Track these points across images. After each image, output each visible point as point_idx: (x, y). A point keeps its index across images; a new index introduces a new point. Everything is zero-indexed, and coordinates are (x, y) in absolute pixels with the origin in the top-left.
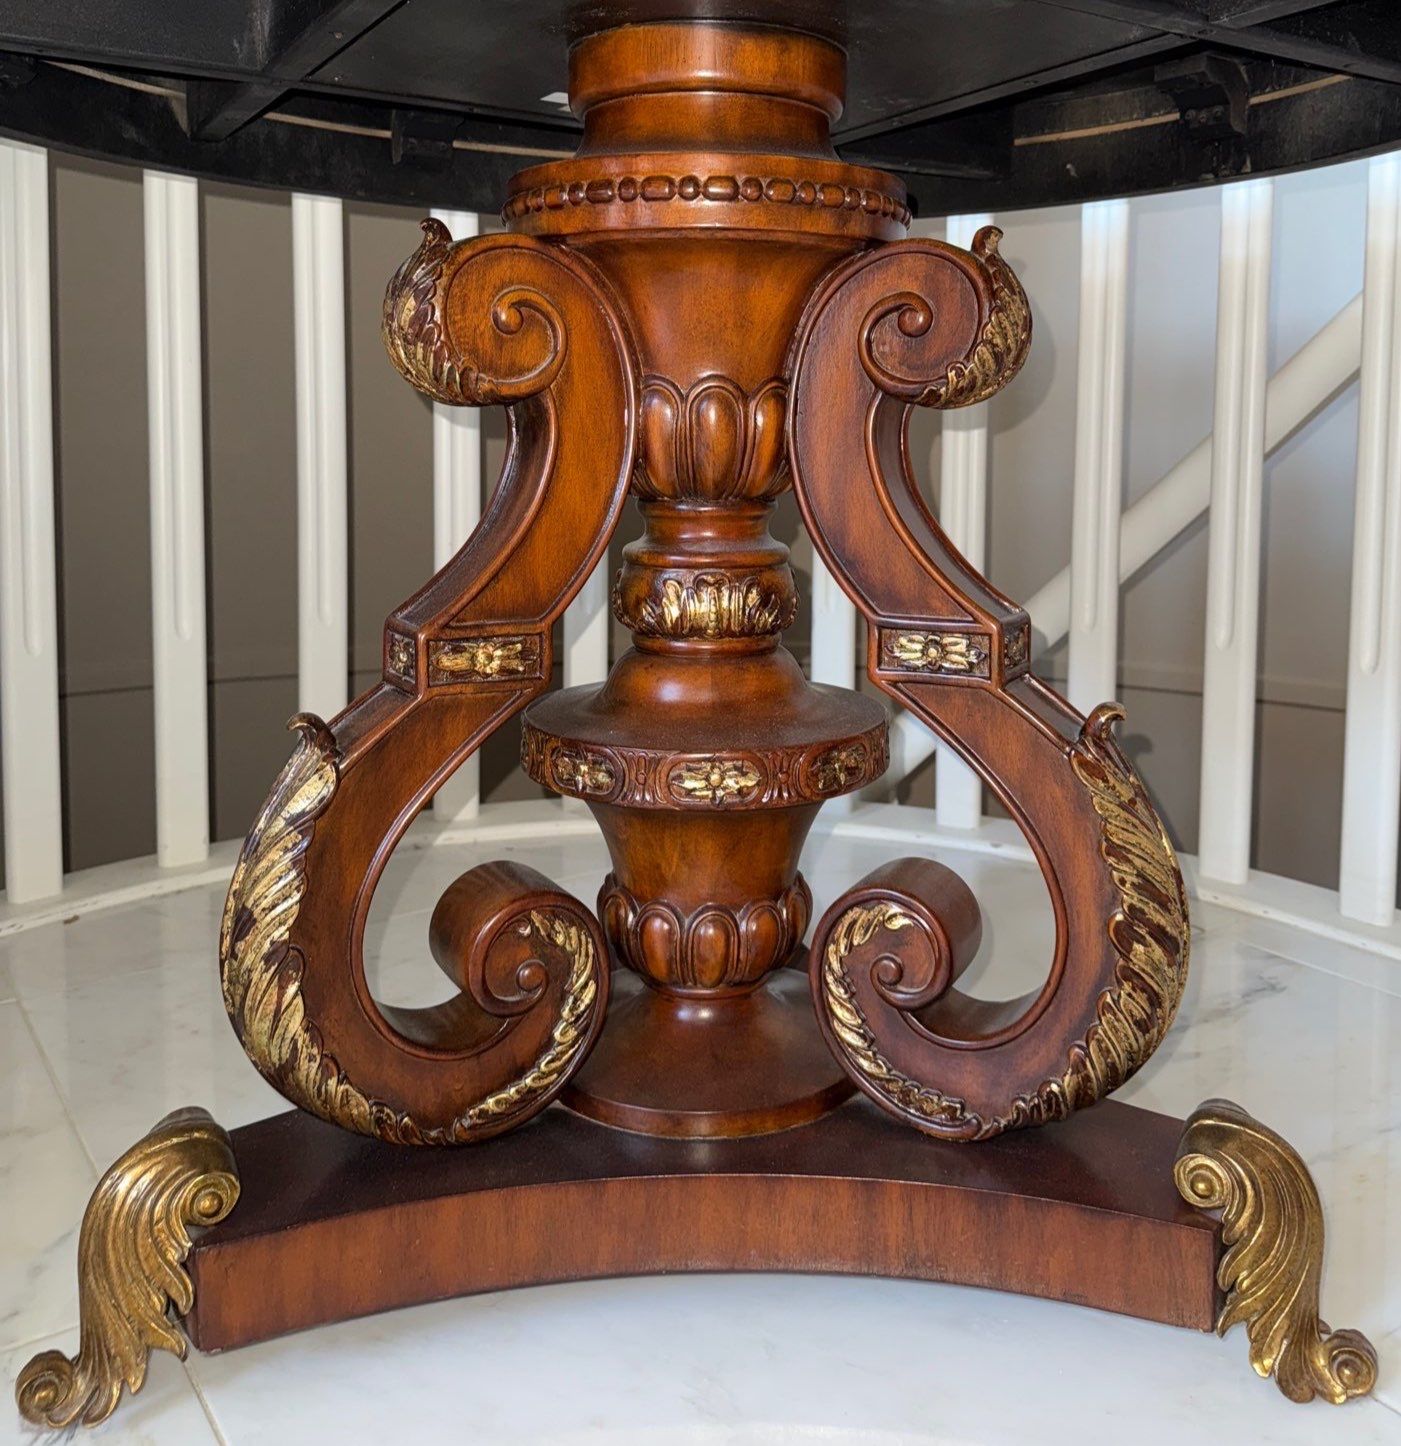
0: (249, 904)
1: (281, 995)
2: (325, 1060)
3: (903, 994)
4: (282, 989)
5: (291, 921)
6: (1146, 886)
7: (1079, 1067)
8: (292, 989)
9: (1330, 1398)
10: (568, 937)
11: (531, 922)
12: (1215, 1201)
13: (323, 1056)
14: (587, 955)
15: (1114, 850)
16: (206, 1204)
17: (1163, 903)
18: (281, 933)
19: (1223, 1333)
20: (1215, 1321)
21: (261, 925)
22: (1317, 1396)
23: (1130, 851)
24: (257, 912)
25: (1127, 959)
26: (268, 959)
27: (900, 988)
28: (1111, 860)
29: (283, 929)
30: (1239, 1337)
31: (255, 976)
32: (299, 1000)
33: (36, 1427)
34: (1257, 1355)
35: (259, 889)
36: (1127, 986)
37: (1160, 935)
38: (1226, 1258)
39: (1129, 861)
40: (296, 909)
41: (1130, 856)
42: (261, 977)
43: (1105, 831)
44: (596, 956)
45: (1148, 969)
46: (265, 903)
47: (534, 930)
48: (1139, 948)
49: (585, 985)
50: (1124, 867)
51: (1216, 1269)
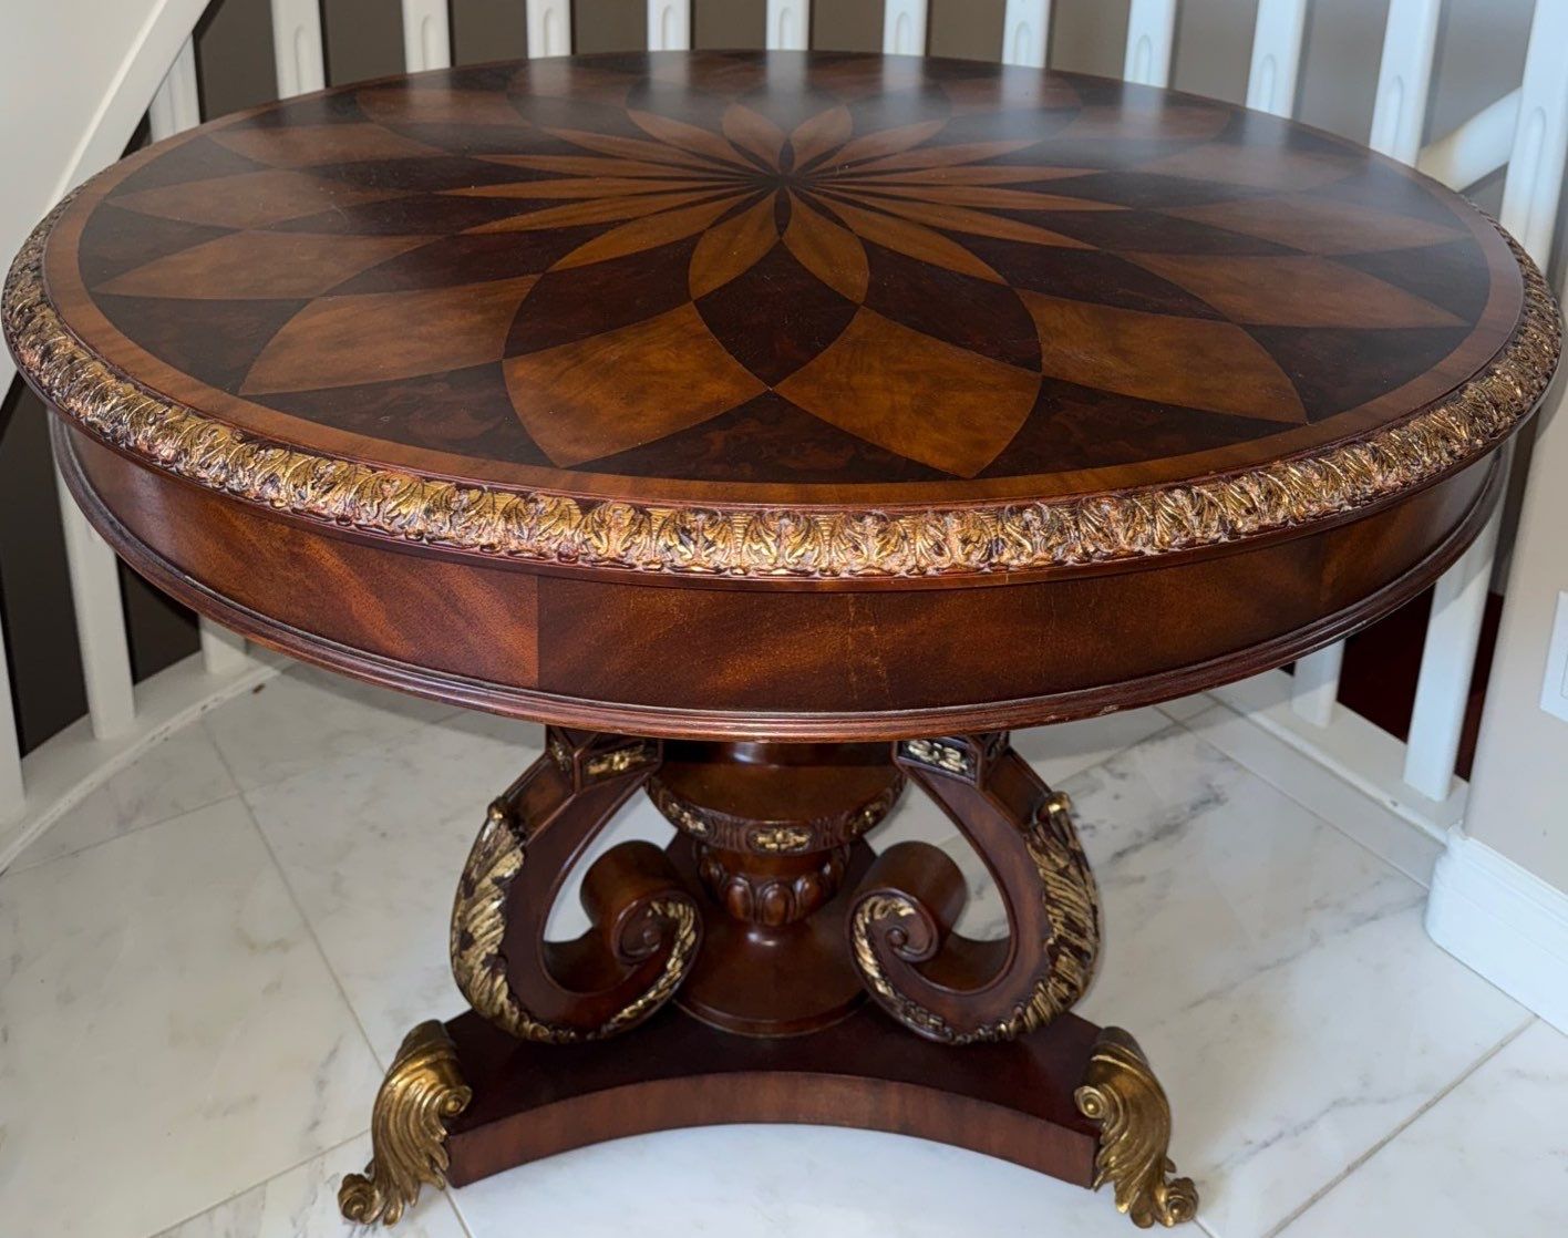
0: (470, 930)
1: (492, 985)
2: (523, 1013)
3: (906, 953)
4: (494, 979)
5: (498, 942)
6: (1070, 923)
7: (1020, 1018)
8: (500, 979)
9: (1165, 1225)
10: (677, 911)
11: (653, 909)
12: (1099, 1116)
13: (520, 1010)
14: (690, 917)
15: (1050, 901)
16: (451, 1105)
17: (1082, 934)
18: (492, 949)
19: (1097, 1189)
20: (1093, 1181)
21: (480, 943)
22: (1156, 1222)
23: (1060, 902)
24: (476, 936)
25: (1054, 965)
26: (484, 964)
27: (906, 948)
28: (1049, 908)
29: (494, 946)
30: (1108, 1190)
31: (476, 972)
32: (505, 986)
33: (354, 1223)
34: (1120, 1200)
35: (477, 922)
36: (1054, 980)
37: (1079, 953)
38: (1103, 1151)
39: (1059, 908)
40: (501, 936)
41: (1061, 906)
42: (481, 974)
43: (1045, 889)
44: (695, 918)
45: (1068, 972)
46: (481, 931)
47: (655, 912)
48: (1064, 958)
49: (689, 934)
50: (1056, 911)
51: (1095, 1156)
